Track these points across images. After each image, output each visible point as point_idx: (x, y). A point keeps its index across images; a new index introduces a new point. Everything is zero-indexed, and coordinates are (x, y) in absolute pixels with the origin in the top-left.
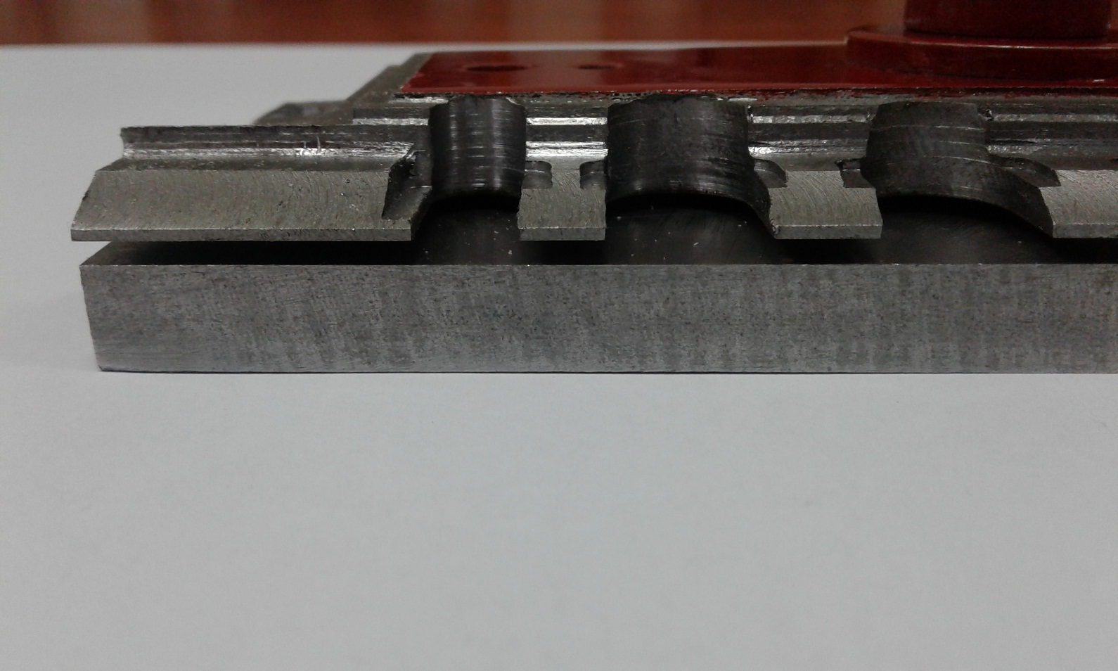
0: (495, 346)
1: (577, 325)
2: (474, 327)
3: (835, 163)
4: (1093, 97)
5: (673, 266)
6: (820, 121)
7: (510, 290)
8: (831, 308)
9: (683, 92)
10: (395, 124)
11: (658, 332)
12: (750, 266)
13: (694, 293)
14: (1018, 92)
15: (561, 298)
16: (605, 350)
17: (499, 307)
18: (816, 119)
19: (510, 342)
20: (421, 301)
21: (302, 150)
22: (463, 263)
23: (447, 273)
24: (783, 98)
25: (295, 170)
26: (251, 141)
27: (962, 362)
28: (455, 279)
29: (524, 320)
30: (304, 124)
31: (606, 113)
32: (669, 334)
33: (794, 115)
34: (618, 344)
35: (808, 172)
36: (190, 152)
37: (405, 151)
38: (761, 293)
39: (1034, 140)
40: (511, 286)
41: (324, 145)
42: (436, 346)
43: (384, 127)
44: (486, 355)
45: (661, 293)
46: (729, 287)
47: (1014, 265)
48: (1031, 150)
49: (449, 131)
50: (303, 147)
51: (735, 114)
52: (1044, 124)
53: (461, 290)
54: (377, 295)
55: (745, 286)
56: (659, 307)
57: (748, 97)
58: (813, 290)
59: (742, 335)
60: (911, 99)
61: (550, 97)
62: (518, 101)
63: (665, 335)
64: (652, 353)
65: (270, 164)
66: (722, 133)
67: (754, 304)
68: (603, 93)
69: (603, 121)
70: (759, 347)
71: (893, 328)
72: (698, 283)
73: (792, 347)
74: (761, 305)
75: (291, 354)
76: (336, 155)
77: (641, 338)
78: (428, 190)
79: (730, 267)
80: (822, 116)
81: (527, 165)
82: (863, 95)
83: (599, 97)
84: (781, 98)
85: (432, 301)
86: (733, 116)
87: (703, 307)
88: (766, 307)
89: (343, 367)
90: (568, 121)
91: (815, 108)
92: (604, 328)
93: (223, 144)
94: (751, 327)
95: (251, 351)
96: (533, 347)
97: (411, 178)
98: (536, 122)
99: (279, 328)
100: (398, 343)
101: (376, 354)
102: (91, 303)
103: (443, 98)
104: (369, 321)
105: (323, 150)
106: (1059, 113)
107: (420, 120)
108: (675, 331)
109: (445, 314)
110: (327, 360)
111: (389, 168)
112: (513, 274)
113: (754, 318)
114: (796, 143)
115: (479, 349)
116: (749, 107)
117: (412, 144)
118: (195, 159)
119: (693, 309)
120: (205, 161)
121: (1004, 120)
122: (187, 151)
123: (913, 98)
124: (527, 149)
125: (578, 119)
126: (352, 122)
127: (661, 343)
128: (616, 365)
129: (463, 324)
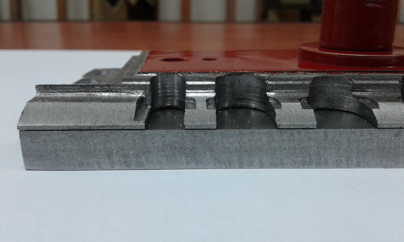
0: (175, 159)
1: (206, 152)
2: (167, 152)
3: (298, 99)
4: (389, 74)
5: (241, 130)
6: (292, 83)
7: (181, 139)
8: (299, 145)
9: (242, 72)
10: (138, 84)
11: (236, 154)
13: (249, 140)
14: (363, 72)
15: (200, 142)
16: (216, 161)
17: (177, 145)
18: (291, 82)
19: (181, 158)
20: (148, 143)
22: (164, 129)
23: (157, 133)
24: (278, 74)
25: (101, 102)
26: (85, 90)
27: (347, 164)
28: (161, 135)
29: (186, 150)
30: (104, 84)
31: (215, 80)
32: (240, 155)
33: (283, 81)
34: (221, 158)
35: (289, 103)
36: (61, 94)
37: (142, 94)
38: (273, 140)
39: (369, 90)
40: (181, 137)
41: (112, 91)
42: (153, 160)
43: (134, 85)
44: (172, 163)
45: (237, 139)
46: (262, 138)
47: (365, 129)
48: (368, 94)
49: (158, 86)
50: (104, 92)
51: (261, 80)
52: (373, 85)
53: (163, 139)
54: (131, 141)
55: (268, 137)
56: (236, 145)
57: (266, 74)
58: (292, 138)
59: (267, 155)
61: (194, 74)
62: (183, 75)
63: (238, 155)
64: (234, 162)
65: (92, 100)
66: (257, 87)
67: (271, 143)
68: (213, 72)
69: (214, 83)
70: (273, 159)
71: (322, 152)
72: (250, 136)
73: (285, 159)
74: (274, 144)
75: (98, 163)
76: (116, 95)
77: (229, 156)
78: (150, 108)
79: (262, 130)
80: (293, 81)
81: (186, 99)
82: (307, 73)
83: (212, 74)
84: (277, 74)
85: (152, 143)
86: (261, 81)
87: (252, 145)
90: (201, 83)
91: (290, 78)
92: (215, 152)
93: (74, 91)
94: (270, 152)
95: (83, 162)
96: (189, 160)
97: (143, 103)
98: (189, 83)
99: (94, 154)
100: (139, 159)
101: (130, 163)
103: (155, 74)
104: (128, 151)
105: (111, 93)
106: (378, 80)
107: (147, 82)
108: (242, 153)
109: (156, 148)
110: (112, 165)
111: (136, 101)
112: (182, 133)
113: (271, 149)
114: (283, 91)
115: (169, 161)
116: (267, 78)
117: (144, 91)
118: (63, 97)
119: (248, 145)
120: (67, 98)
121: (358, 83)
122: (60, 94)
123: (325, 75)
124: (186, 93)
125: (205, 82)
126: (122, 83)
127: (237, 158)
128: (220, 166)
129: (163, 151)
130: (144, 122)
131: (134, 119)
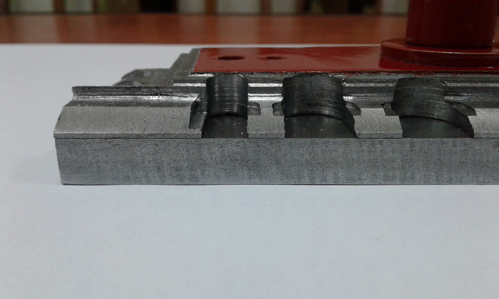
0: (236, 173)
1: (271, 164)
2: (226, 165)
3: (380, 104)
4: (489, 75)
5: (314, 139)
7: (243, 149)
8: (380, 157)
9: (314, 72)
10: (192, 86)
11: (306, 167)
12: (346, 139)
13: (322, 150)
14: (457, 73)
15: (265, 153)
16: (283, 175)
17: (238, 157)
18: (372, 85)
19: (242, 171)
20: (204, 154)
21: (152, 97)
23: (215, 142)
25: (150, 107)
26: (130, 93)
27: (437, 180)
28: (219, 144)
29: (249, 162)
30: (152, 86)
31: (282, 82)
32: (311, 168)
33: (362, 83)
34: (289, 172)
35: (370, 109)
36: (103, 97)
37: (196, 98)
38: (351, 151)
39: (464, 94)
40: (243, 147)
41: (161, 95)
42: (210, 173)
43: (187, 87)
44: (232, 177)
45: (308, 150)
46: (337, 148)
47: (458, 139)
48: (463, 98)
49: (215, 88)
50: (152, 96)
51: (337, 82)
52: (469, 88)
53: (222, 149)
54: (185, 151)
55: (344, 147)
56: (307, 156)
57: (342, 74)
58: (373, 149)
59: (342, 168)
60: (412, 76)
61: (258, 74)
62: (244, 75)
63: (309, 169)
64: (304, 176)
65: (139, 104)
66: (331, 90)
67: (348, 155)
68: (280, 73)
69: (281, 85)
70: (350, 174)
71: (407, 166)
72: (324, 146)
73: (364, 174)
74: (351, 155)
75: (147, 177)
76: (166, 98)
77: (299, 170)
78: (206, 114)
79: (337, 140)
80: (374, 83)
81: (249, 104)
82: (392, 74)
83: (279, 74)
84: (356, 75)
85: (208, 154)
87: (326, 156)
88: (353, 157)
89: (169, 183)
90: (266, 85)
91: (371, 80)
92: (283, 165)
93: (117, 94)
94: (347, 165)
95: (129, 175)
96: (252, 174)
97: (198, 109)
98: (252, 85)
99: (142, 166)
100: (193, 172)
101: (184, 177)
102: (59, 155)
103: (212, 74)
104: (181, 163)
105: (161, 97)
106: (475, 82)
107: (203, 84)
108: (314, 167)
109: (214, 159)
110: (162, 179)
111: (190, 106)
112: (244, 142)
113: (348, 161)
114: (363, 95)
115: (228, 175)
116: (343, 79)
117: (199, 94)
118: (105, 101)
119: (321, 157)
120: (110, 102)
121: (451, 86)
122: (101, 97)
123: (413, 76)
124: (248, 97)
125: (270, 84)
126: (173, 85)
127: (308, 172)
128: (288, 181)
129: (222, 164)
130: (201, 130)
131: (189, 127)
